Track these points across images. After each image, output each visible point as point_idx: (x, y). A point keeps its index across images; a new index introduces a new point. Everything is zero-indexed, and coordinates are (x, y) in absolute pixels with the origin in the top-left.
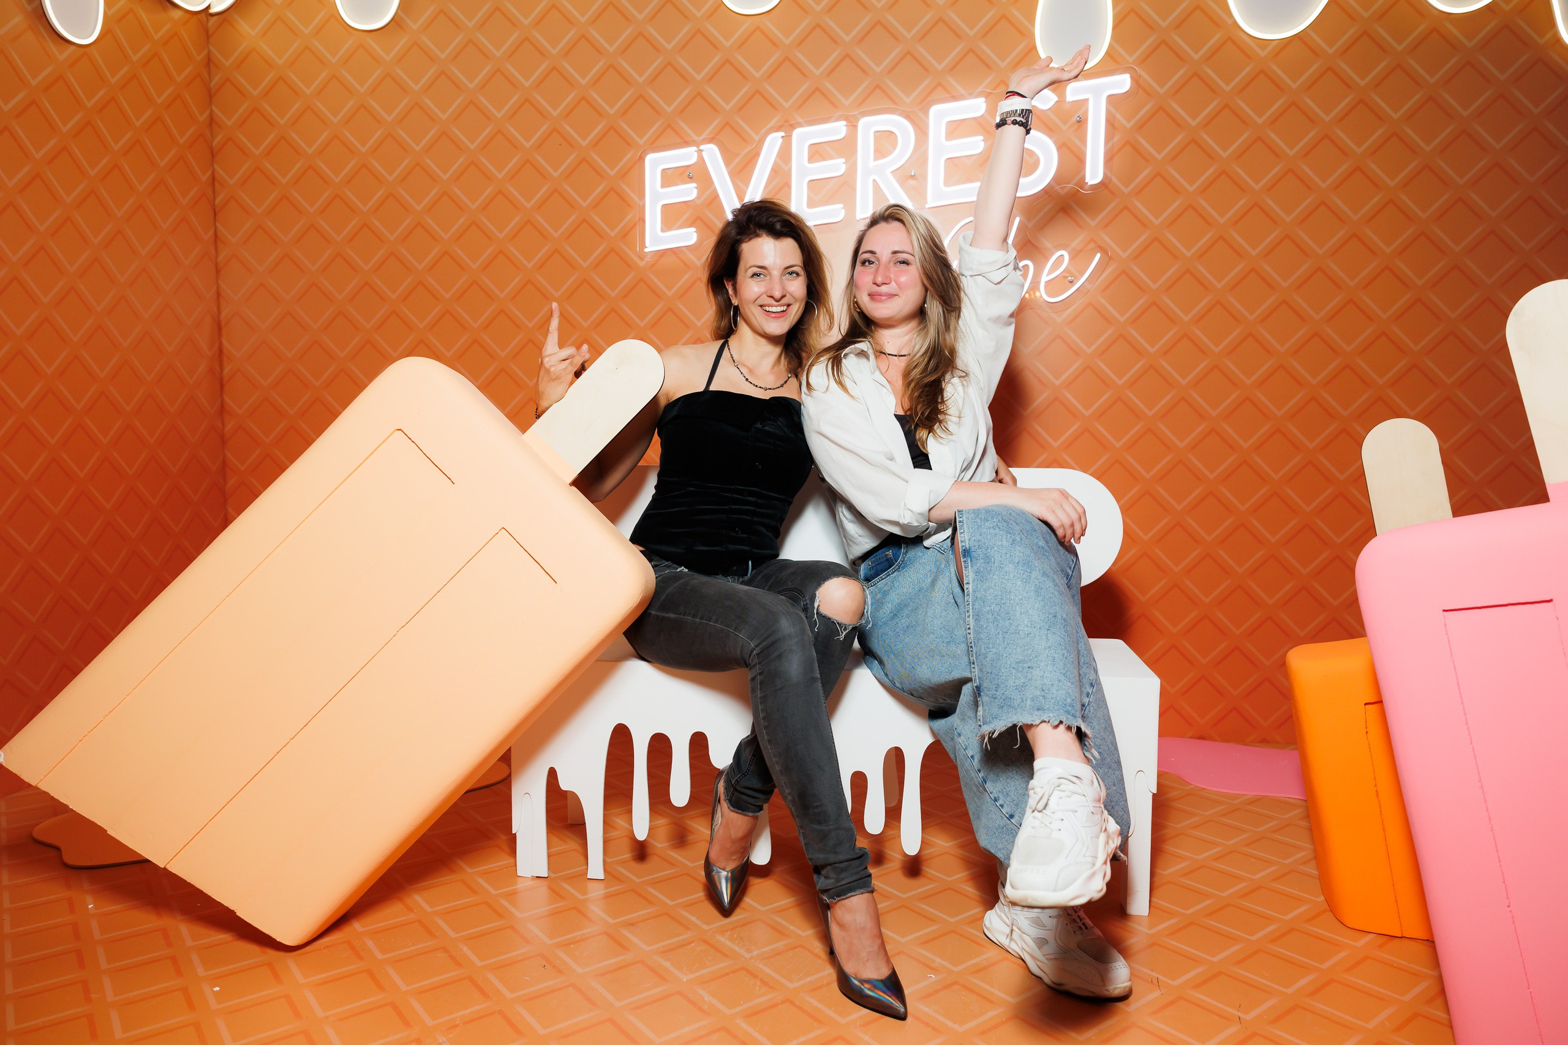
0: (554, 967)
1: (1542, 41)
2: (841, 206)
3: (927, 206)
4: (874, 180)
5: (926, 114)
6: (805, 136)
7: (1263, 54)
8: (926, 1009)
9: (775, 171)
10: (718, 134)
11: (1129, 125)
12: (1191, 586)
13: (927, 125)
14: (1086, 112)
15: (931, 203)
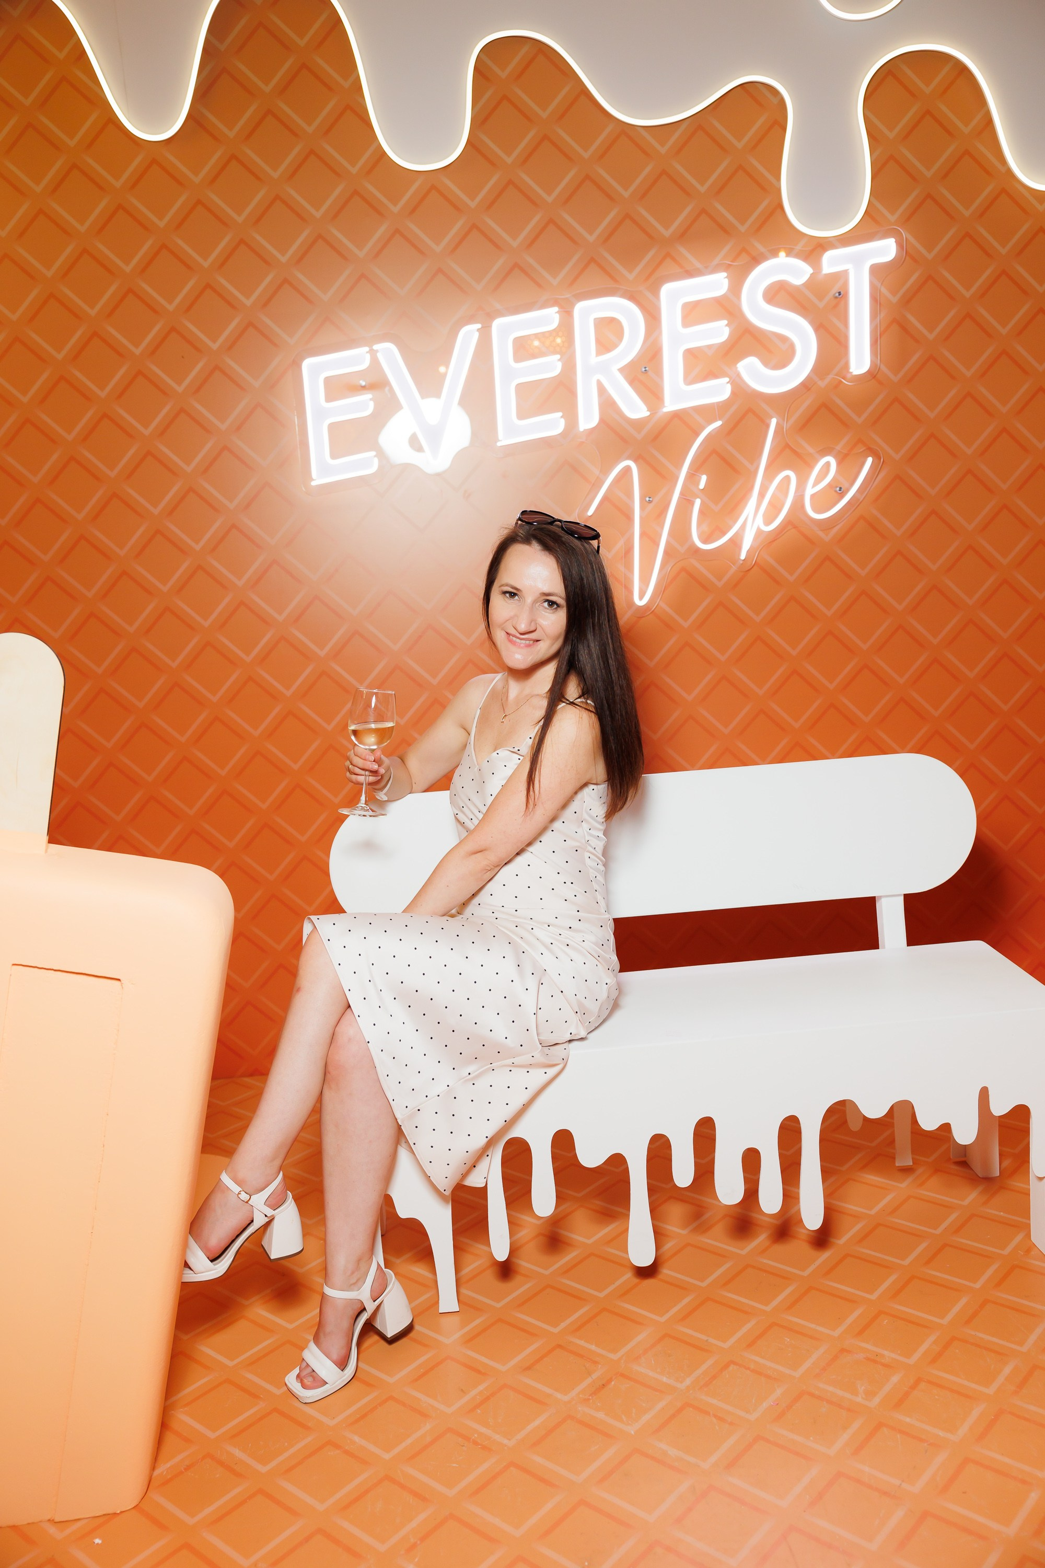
0: (475, 1443)
2: (560, 414)
3: (665, 410)
4: (599, 381)
5: (657, 295)
6: (507, 329)
7: (1040, 208)
8: (908, 1420)
9: (473, 373)
10: (394, 328)
11: (894, 299)
13: (658, 309)
14: (846, 284)
15: (670, 405)
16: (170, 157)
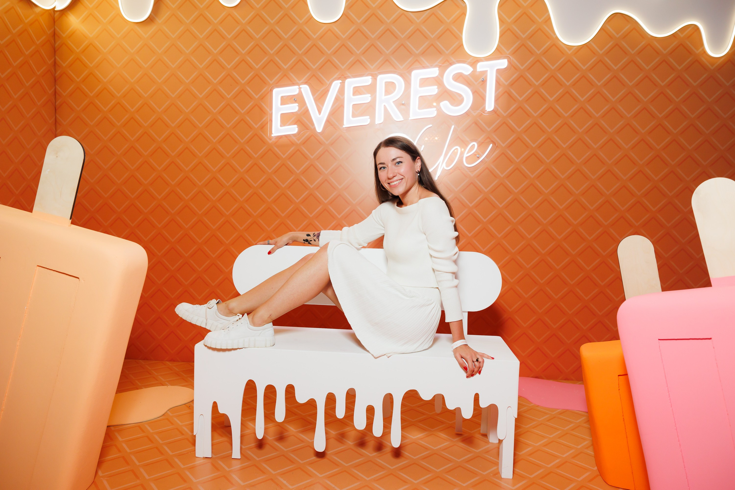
1: (697, 52)
2: (368, 117)
3: (410, 119)
4: (384, 105)
5: (410, 74)
6: (351, 83)
7: (570, 52)
9: (337, 99)
10: (308, 80)
11: (506, 84)
12: (533, 304)
13: (410, 80)
14: (486, 77)
15: (412, 117)
16: (235, 13)
